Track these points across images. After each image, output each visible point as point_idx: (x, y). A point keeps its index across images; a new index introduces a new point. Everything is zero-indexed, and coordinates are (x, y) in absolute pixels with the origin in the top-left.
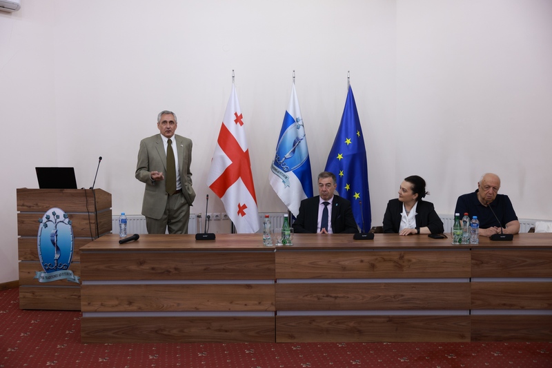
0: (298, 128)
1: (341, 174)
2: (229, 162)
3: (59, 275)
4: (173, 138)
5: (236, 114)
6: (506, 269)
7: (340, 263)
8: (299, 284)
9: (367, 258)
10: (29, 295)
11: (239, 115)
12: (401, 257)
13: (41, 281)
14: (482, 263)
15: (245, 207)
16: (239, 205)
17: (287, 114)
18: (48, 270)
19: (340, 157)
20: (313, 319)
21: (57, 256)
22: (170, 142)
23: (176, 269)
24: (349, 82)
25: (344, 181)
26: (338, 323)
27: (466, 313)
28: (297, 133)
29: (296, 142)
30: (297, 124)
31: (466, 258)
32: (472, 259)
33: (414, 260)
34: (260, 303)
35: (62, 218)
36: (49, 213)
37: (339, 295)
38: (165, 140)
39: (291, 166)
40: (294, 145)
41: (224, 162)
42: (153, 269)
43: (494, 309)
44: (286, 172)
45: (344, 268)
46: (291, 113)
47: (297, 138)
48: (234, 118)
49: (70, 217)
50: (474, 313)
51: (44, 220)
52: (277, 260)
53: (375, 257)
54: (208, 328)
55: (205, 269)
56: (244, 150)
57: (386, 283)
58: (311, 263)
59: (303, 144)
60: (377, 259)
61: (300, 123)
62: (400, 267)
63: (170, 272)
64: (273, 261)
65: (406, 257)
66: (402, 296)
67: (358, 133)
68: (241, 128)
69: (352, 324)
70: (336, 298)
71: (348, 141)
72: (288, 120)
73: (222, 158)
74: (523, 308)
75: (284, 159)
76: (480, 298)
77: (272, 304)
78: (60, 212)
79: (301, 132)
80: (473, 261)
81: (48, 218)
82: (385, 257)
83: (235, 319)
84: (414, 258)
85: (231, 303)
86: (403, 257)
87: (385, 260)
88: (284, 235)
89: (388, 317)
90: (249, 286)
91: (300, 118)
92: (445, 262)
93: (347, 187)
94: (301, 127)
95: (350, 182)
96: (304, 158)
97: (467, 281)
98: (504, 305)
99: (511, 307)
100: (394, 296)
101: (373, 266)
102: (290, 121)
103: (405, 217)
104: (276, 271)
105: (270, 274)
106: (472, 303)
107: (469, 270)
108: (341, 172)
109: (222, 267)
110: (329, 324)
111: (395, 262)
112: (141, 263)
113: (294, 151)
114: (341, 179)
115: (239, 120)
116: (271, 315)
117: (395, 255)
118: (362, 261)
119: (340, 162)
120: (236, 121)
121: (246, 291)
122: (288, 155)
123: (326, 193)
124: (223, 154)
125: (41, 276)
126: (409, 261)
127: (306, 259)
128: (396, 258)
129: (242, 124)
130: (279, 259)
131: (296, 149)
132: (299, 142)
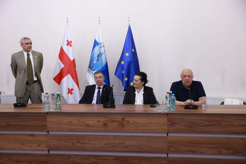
0: (101, 48)
2: (63, 66)
4: (30, 53)
6: (190, 128)
7: (86, 122)
8: (61, 135)
9: (102, 120)
12: (123, 119)
14: (175, 124)
15: (72, 90)
16: (69, 89)
17: (95, 40)
19: (122, 63)
20: (70, 156)
22: (28, 55)
24: (129, 23)
26: (85, 159)
27: (165, 155)
28: (100, 50)
29: (100, 55)
30: (100, 45)
31: (164, 120)
32: (168, 121)
33: (131, 121)
34: (39, 146)
37: (85, 142)
38: (25, 53)
39: (96, 68)
40: (98, 57)
41: (60, 66)
43: (183, 153)
44: (93, 71)
45: (88, 126)
46: (97, 40)
47: (100, 53)
48: (67, 43)
50: (171, 155)
52: (48, 120)
53: (106, 119)
54: (10, 160)
55: (7, 125)
56: (72, 59)
57: (114, 136)
58: (68, 122)
59: (103, 56)
60: (108, 120)
61: (102, 45)
62: (123, 126)
64: (46, 121)
65: (126, 119)
66: (124, 143)
67: (133, 50)
68: (70, 48)
69: (93, 160)
70: (83, 143)
71: (127, 54)
72: (96, 43)
73: (59, 63)
74: (201, 153)
75: (93, 64)
76: (173, 146)
77: (46, 146)
79: (102, 50)
80: (169, 123)
82: (113, 119)
83: (25, 154)
84: (131, 120)
85: (22, 145)
86: (124, 119)
87: (113, 121)
89: (115, 156)
90: (32, 135)
91: (102, 42)
92: (151, 123)
93: (126, 79)
94: (103, 47)
95: (128, 76)
96: (104, 64)
97: (165, 135)
98: (189, 151)
99: (194, 152)
100: (119, 144)
101: (105, 125)
102: (96, 44)
104: (48, 126)
105: (44, 128)
106: (168, 149)
107: (166, 128)
108: (123, 71)
109: (17, 123)
110: (80, 159)
111: (119, 122)
113: (98, 60)
115: (69, 43)
116: (46, 153)
117: (119, 118)
118: (99, 121)
119: (123, 66)
120: (68, 45)
121: (30, 138)
122: (95, 62)
123: (100, 82)
126: (128, 122)
127: (65, 120)
128: (120, 120)
129: (71, 46)
130: (49, 119)
131: (99, 59)
132: (102, 55)
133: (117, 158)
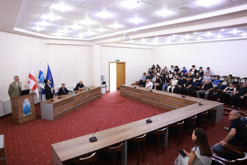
3: (28, 114)
10: (22, 121)
13: (24, 116)
17: (40, 71)
18: (25, 114)
20: (78, 106)
21: (27, 110)
35: (28, 101)
36: (25, 100)
38: (17, 83)
41: (34, 83)
46: (41, 71)
49: (30, 100)
50: (90, 99)
51: (24, 102)
54: (68, 111)
66: (85, 99)
69: (81, 105)
70: (80, 102)
78: (27, 100)
81: (25, 102)
83: (71, 109)
85: (70, 106)
102: (41, 73)
105: (74, 100)
116: (74, 107)
121: (72, 104)
124: (34, 81)
125: (24, 115)
133: (84, 103)
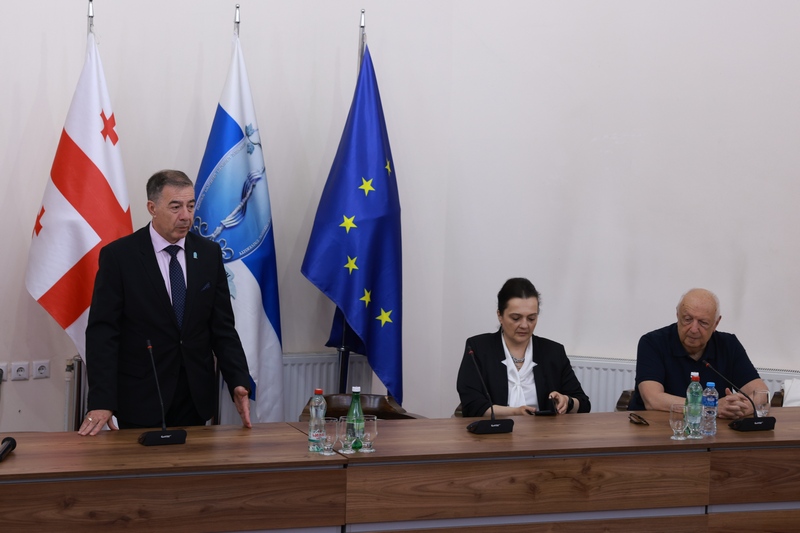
0: (250, 152)
1: (352, 265)
2: (93, 239)
5: (103, 115)
6: (770, 487)
7: (472, 485)
9: (523, 474)
11: (108, 117)
12: (586, 470)
14: (729, 476)
17: (221, 114)
19: (348, 224)
23: (141, 513)
24: (363, 38)
25: (358, 282)
28: (248, 165)
29: (248, 188)
30: (248, 141)
31: (701, 467)
32: (712, 468)
33: (608, 475)
39: (236, 247)
40: (244, 195)
41: (78, 238)
42: (92, 515)
44: (225, 262)
45: (479, 496)
46: (233, 112)
47: (250, 177)
48: (99, 125)
52: (350, 485)
53: (536, 472)
55: (202, 511)
56: (124, 206)
57: (555, 524)
58: (416, 488)
60: (540, 475)
61: (254, 138)
62: (583, 490)
63: (126, 520)
64: (342, 488)
65: (595, 469)
67: (388, 167)
68: (114, 149)
71: (367, 186)
72: (224, 132)
73: (74, 227)
75: (219, 229)
79: (256, 163)
80: (714, 473)
82: (556, 470)
84: (609, 470)
86: (589, 468)
87: (555, 477)
88: (353, 430)
91: (254, 127)
92: (664, 476)
93: (367, 298)
94: (256, 147)
95: (373, 284)
97: (700, 511)
101: (533, 489)
102: (230, 133)
103: (512, 372)
104: (348, 507)
105: (334, 514)
107: (707, 489)
109: (238, 503)
111: (573, 478)
112: (67, 504)
113: (243, 210)
114: (350, 277)
115: (109, 129)
117: (574, 467)
118: (513, 480)
119: (348, 236)
120: (105, 133)
122: (229, 220)
124: (74, 216)
126: (600, 476)
127: (406, 481)
128: (576, 471)
129: (115, 139)
130: (353, 482)
131: (248, 204)
132: (254, 186)
